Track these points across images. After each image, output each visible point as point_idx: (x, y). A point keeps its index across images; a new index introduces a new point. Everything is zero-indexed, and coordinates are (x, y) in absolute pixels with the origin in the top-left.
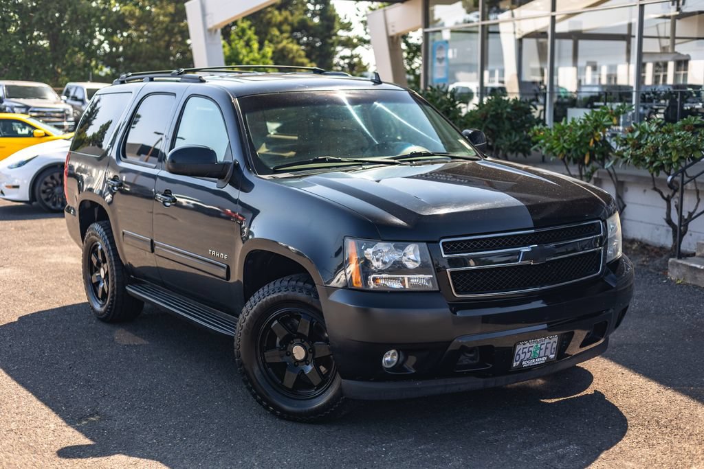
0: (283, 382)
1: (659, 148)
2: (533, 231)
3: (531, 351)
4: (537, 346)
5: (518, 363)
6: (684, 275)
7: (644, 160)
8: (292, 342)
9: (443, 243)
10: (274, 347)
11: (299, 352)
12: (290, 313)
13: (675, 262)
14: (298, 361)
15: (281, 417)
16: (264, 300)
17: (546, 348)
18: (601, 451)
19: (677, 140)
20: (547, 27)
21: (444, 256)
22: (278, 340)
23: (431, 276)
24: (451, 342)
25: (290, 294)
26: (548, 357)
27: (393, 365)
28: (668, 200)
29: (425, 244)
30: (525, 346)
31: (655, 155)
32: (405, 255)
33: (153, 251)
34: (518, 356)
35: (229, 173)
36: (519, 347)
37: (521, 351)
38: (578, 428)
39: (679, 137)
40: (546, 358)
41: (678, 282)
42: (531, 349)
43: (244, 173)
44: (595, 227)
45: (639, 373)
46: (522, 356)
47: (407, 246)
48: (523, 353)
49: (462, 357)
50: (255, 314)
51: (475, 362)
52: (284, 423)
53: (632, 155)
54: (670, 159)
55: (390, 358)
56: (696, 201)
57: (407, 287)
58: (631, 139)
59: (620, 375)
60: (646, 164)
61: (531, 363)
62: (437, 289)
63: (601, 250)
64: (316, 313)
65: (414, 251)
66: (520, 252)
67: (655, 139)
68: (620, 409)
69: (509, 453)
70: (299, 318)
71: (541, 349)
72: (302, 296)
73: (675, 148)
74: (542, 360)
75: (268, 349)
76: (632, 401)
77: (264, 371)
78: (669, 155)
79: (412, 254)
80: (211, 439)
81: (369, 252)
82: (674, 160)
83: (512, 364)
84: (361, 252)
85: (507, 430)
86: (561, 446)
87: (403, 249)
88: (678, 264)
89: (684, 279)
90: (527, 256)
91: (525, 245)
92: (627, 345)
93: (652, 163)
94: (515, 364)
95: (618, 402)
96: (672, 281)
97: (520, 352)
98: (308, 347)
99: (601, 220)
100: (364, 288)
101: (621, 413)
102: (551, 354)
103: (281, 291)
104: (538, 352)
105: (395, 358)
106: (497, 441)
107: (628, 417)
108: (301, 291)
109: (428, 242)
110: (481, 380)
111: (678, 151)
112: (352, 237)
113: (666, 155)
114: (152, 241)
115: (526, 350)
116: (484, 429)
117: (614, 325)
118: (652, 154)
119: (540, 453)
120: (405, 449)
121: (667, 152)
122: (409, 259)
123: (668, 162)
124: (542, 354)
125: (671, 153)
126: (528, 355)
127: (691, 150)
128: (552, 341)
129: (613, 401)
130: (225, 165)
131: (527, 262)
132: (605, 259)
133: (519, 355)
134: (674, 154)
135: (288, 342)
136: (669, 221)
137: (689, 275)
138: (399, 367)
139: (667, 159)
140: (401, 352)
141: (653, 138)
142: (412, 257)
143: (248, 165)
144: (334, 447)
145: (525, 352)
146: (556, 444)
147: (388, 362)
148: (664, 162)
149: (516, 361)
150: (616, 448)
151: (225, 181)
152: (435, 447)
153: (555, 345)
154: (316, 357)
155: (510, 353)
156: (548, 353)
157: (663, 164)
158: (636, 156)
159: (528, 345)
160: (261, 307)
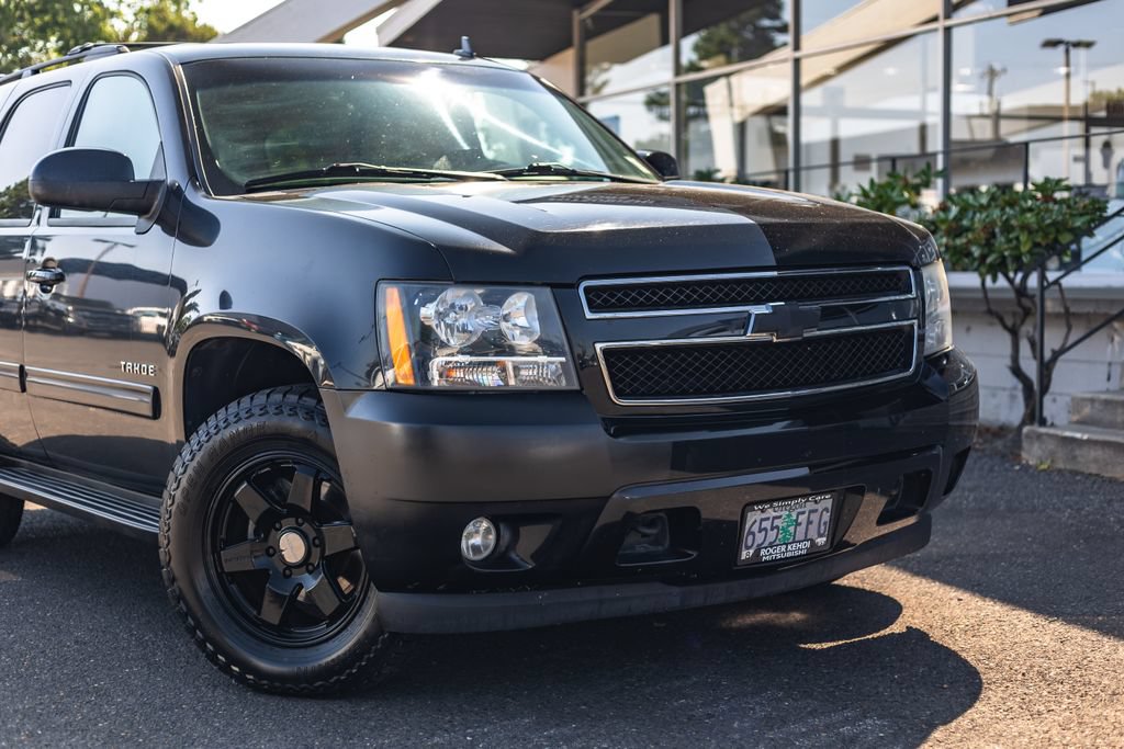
0: (259, 613)
1: (997, 230)
2: (775, 273)
3: (777, 527)
4: (789, 516)
5: (751, 551)
6: (1052, 454)
7: (969, 254)
8: (277, 526)
9: (586, 289)
10: (244, 538)
11: (292, 547)
12: (272, 462)
13: (1034, 432)
14: (290, 567)
15: (257, 689)
16: (218, 437)
17: (809, 522)
18: (932, 727)
19: (1029, 215)
20: (787, 99)
21: (589, 315)
22: (251, 527)
23: (563, 359)
24: (607, 498)
25: (272, 421)
26: (812, 540)
27: (485, 554)
28: (1014, 333)
29: (547, 291)
30: (764, 516)
31: (988, 244)
32: (506, 318)
33: (24, 389)
34: (751, 537)
35: (157, 202)
36: (753, 517)
37: (757, 524)
38: (881, 689)
39: (1030, 210)
40: (808, 544)
41: (1043, 467)
42: (777, 522)
43: (186, 193)
44: (899, 279)
45: (993, 598)
46: (760, 537)
47: (508, 295)
48: (760, 531)
49: (631, 539)
50: (200, 470)
51: (660, 548)
52: (262, 699)
53: (947, 246)
54: (1017, 248)
55: (478, 538)
56: (1065, 330)
57: (512, 382)
58: (943, 221)
59: (955, 602)
60: (974, 259)
61: (778, 553)
62: (576, 386)
63: (912, 326)
64: (324, 461)
65: (527, 308)
66: (750, 315)
67: (987, 216)
68: (964, 655)
69: (737, 736)
70: (289, 474)
71: (798, 524)
72: (297, 425)
73: (1025, 227)
74: (801, 548)
75: (228, 543)
76: (985, 641)
77: (221, 593)
78: (1015, 242)
79: (521, 313)
80: (99, 731)
81: (428, 312)
82: (1024, 249)
83: (737, 552)
84: (410, 313)
85: (733, 697)
86: (846, 721)
87: (500, 303)
88: (1040, 436)
89: (1052, 461)
90: (762, 323)
91: (758, 302)
92: (961, 557)
93: (983, 258)
94: (745, 554)
95: (958, 644)
96: (1030, 467)
97: (755, 528)
98: (312, 534)
99: (911, 266)
100: (420, 386)
101: (965, 662)
102: (820, 536)
103: (252, 415)
104: (792, 529)
105: (492, 537)
106: (710, 716)
107: (980, 668)
108: (293, 412)
109: (553, 286)
110: (675, 590)
111: (1030, 232)
112: (392, 280)
113: (1009, 241)
114: (22, 368)
115: (766, 524)
116: (685, 697)
117: (943, 489)
118: (983, 242)
119: (803, 735)
120: (515, 737)
121: (1011, 236)
122: (515, 325)
123: (1015, 253)
124: (800, 536)
125: (1017, 238)
126: (772, 535)
127: (1053, 230)
128: (820, 507)
129: (948, 643)
130: (152, 186)
131: (763, 337)
132: (921, 350)
133: (753, 534)
134: (1023, 238)
135: (270, 525)
136: (1016, 371)
137: (1061, 453)
138: (499, 557)
139: (1012, 249)
140: (502, 527)
141: (984, 215)
142: (522, 321)
143: (193, 176)
144: (361, 738)
145: (765, 529)
146: (835, 717)
147: (476, 549)
148: (1006, 253)
149: (748, 548)
150: (963, 721)
151: (149, 219)
152: (580, 732)
153: (826, 517)
154: (327, 553)
155: (733, 532)
156: (813, 533)
157: (1004, 258)
158: (955, 248)
159: (771, 513)
160: (212, 454)
